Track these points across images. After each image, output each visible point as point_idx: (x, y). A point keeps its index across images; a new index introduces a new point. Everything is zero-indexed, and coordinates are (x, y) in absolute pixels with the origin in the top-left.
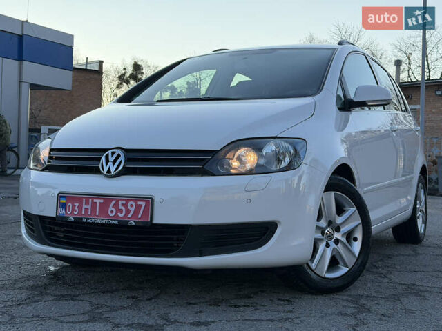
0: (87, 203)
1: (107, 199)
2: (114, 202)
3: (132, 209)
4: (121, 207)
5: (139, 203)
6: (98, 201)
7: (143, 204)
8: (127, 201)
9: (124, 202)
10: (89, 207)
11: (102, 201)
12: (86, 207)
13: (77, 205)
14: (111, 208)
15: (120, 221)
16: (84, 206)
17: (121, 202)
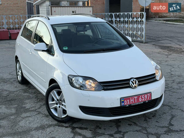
0: (132, 99)
1: (139, 96)
2: (141, 96)
3: (146, 97)
4: (143, 98)
5: (148, 95)
6: (136, 98)
7: (149, 95)
8: (145, 95)
9: (144, 96)
10: (133, 100)
11: (137, 97)
12: (132, 100)
13: (128, 100)
14: (140, 99)
15: (143, 102)
16: (131, 100)
17: (143, 96)
